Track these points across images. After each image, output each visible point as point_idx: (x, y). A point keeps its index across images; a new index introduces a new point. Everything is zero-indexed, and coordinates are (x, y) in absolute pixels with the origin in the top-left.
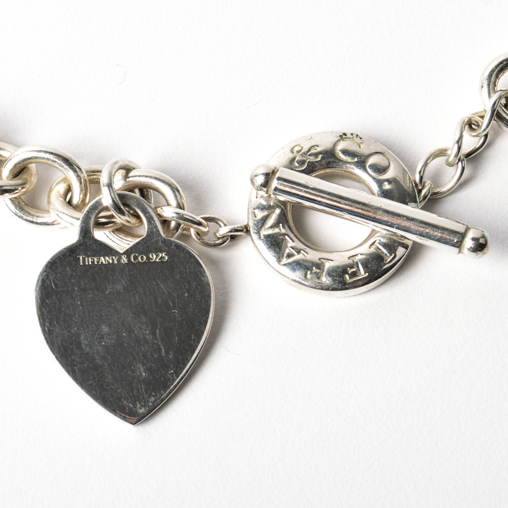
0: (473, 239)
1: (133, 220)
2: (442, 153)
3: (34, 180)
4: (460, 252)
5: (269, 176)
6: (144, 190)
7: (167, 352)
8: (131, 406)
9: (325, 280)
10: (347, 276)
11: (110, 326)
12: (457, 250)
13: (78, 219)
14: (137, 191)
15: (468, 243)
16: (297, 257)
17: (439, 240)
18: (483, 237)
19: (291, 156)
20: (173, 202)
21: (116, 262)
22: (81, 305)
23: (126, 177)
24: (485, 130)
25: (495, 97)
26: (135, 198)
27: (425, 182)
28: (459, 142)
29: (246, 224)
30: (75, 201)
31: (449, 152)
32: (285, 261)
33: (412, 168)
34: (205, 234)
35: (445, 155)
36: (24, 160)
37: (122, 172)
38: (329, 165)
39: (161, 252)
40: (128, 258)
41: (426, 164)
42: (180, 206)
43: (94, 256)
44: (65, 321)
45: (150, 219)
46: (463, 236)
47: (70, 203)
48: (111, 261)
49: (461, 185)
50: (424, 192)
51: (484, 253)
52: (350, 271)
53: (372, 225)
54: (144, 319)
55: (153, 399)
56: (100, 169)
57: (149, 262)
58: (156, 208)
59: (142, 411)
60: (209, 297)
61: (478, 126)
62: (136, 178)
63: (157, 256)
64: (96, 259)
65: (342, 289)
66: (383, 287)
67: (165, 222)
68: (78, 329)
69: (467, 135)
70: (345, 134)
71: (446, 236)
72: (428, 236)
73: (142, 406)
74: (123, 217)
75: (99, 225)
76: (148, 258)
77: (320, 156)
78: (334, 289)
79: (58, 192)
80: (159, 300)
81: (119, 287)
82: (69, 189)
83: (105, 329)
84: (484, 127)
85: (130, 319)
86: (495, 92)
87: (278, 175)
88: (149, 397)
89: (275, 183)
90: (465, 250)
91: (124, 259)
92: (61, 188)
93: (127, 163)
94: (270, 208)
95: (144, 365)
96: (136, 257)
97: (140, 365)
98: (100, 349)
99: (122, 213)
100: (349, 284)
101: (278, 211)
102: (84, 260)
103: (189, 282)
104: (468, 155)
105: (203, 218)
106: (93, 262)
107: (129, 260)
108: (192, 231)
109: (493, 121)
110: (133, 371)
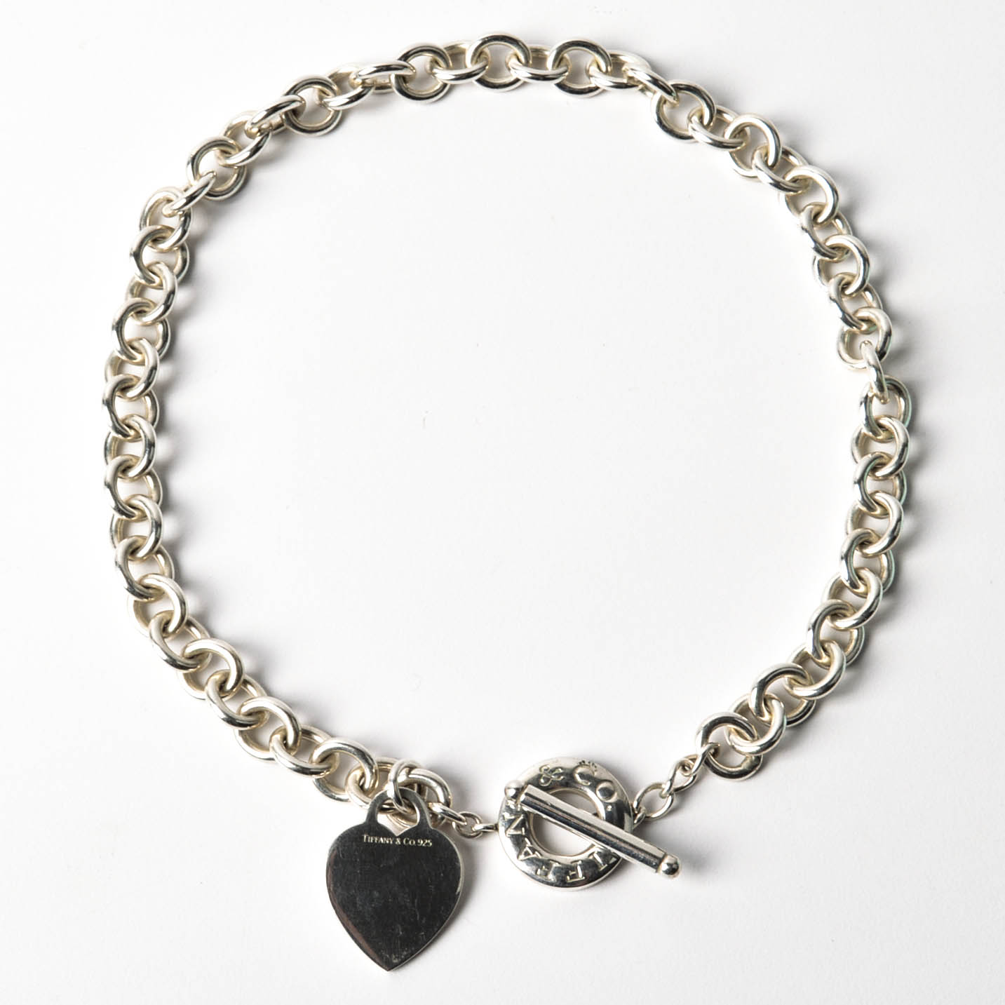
0: (668, 864)
1: (409, 810)
2: (657, 786)
3: (337, 765)
4: (657, 872)
5: (519, 791)
6: (421, 787)
7: (421, 918)
8: (388, 956)
9: (551, 877)
10: (568, 878)
11: (380, 892)
12: (655, 870)
13: (367, 803)
14: (416, 786)
15: (664, 866)
16: (532, 856)
17: (644, 861)
18: (676, 863)
19: (539, 772)
20: (442, 800)
21: (391, 842)
22: (361, 873)
23: (409, 773)
24: (694, 772)
25: (706, 747)
26: (414, 793)
27: (640, 808)
28: (672, 780)
29: (496, 822)
30: (366, 786)
31: (663, 786)
32: (522, 857)
33: (633, 794)
34: (462, 826)
35: (660, 788)
36: (331, 749)
37: (407, 769)
38: (566, 784)
39: (428, 839)
40: (402, 841)
41: (646, 792)
42: (447, 803)
43: (375, 836)
44: (346, 884)
45: (422, 812)
46: (661, 860)
47: (362, 787)
48: (388, 842)
49: (671, 811)
50: (639, 816)
51: (674, 877)
52: (571, 873)
53: (591, 841)
54: (407, 890)
55: (405, 953)
56: (392, 762)
57: (417, 847)
58: (428, 802)
59: (396, 961)
60: (459, 878)
61: (689, 768)
62: (415, 774)
63: (424, 842)
64: (376, 839)
65: (563, 887)
66: (596, 886)
67: (434, 815)
68: (356, 892)
69: (679, 772)
70: (584, 762)
71: (648, 857)
72: (634, 856)
73: (396, 957)
74: (400, 807)
75: (383, 810)
76: (417, 842)
77: (562, 777)
78: (557, 886)
79: (356, 776)
80: (421, 877)
81: (391, 863)
82: (363, 776)
83: (376, 894)
84: (693, 770)
85: (396, 889)
86: (707, 743)
87: (526, 791)
88: (403, 951)
89: (523, 797)
90: (661, 872)
91: (398, 841)
92: (358, 773)
93: (411, 763)
94: (517, 814)
95: (402, 925)
96: (407, 841)
97: (399, 926)
98: (370, 909)
99: (400, 804)
100: (569, 883)
101: (522, 818)
102: (367, 839)
103: (446, 867)
104: (677, 790)
105: (463, 815)
106: (374, 841)
107: (402, 842)
108: (454, 825)
109: (702, 766)
110: (393, 930)
